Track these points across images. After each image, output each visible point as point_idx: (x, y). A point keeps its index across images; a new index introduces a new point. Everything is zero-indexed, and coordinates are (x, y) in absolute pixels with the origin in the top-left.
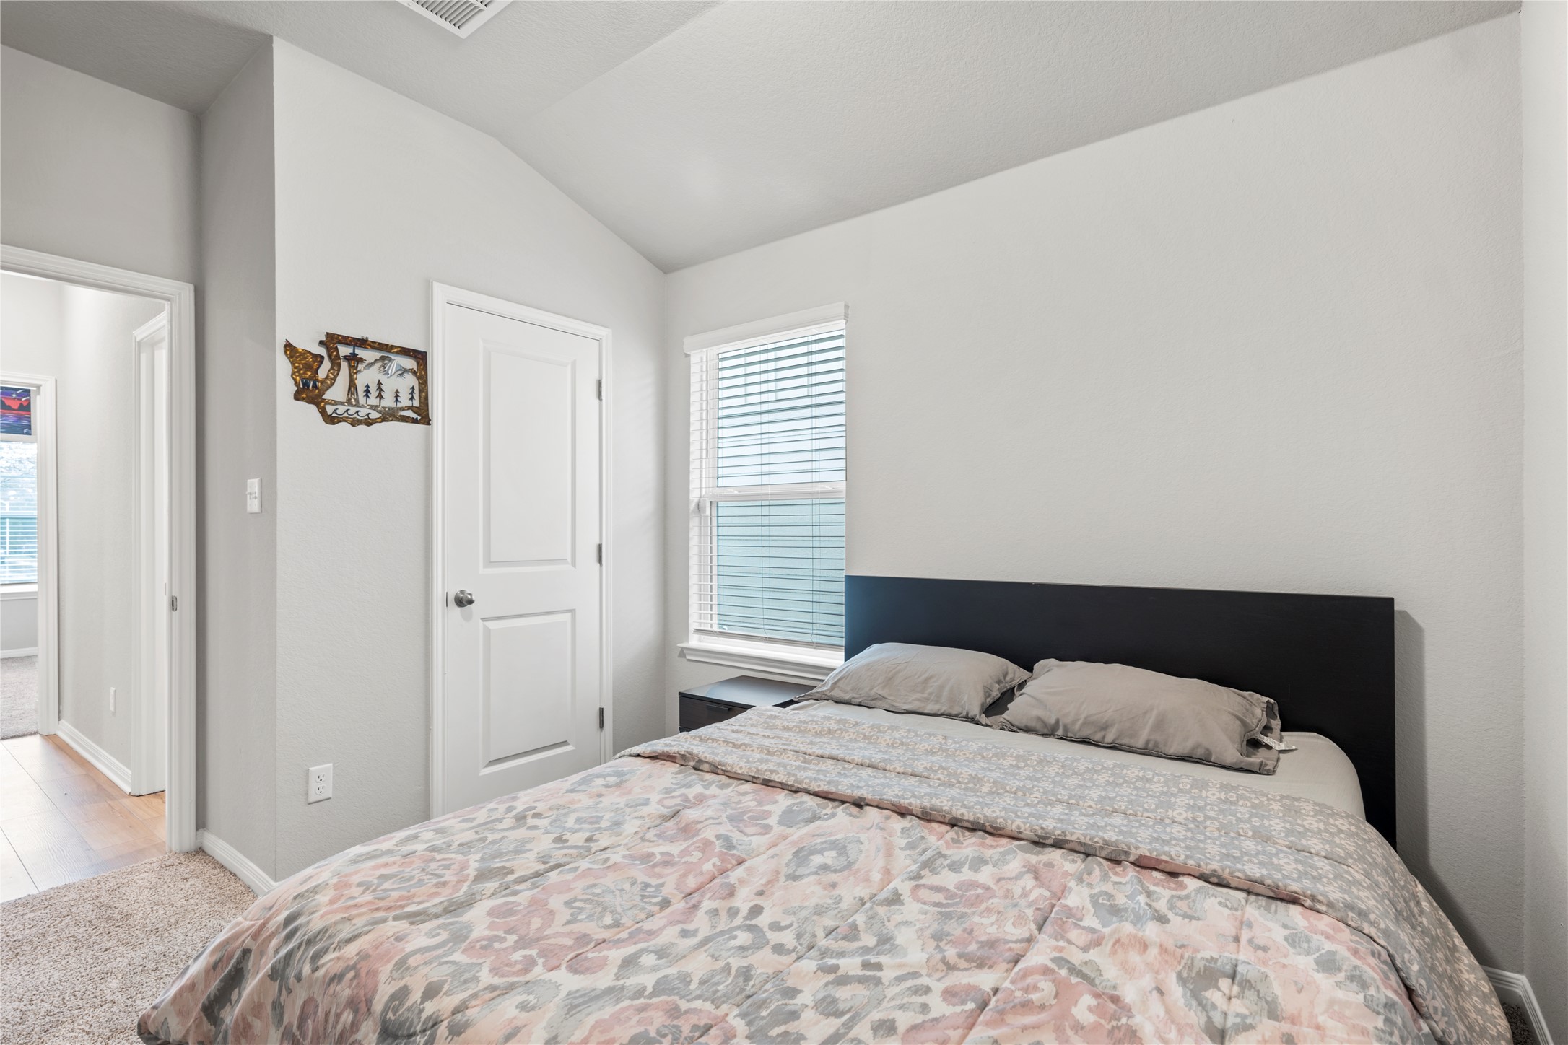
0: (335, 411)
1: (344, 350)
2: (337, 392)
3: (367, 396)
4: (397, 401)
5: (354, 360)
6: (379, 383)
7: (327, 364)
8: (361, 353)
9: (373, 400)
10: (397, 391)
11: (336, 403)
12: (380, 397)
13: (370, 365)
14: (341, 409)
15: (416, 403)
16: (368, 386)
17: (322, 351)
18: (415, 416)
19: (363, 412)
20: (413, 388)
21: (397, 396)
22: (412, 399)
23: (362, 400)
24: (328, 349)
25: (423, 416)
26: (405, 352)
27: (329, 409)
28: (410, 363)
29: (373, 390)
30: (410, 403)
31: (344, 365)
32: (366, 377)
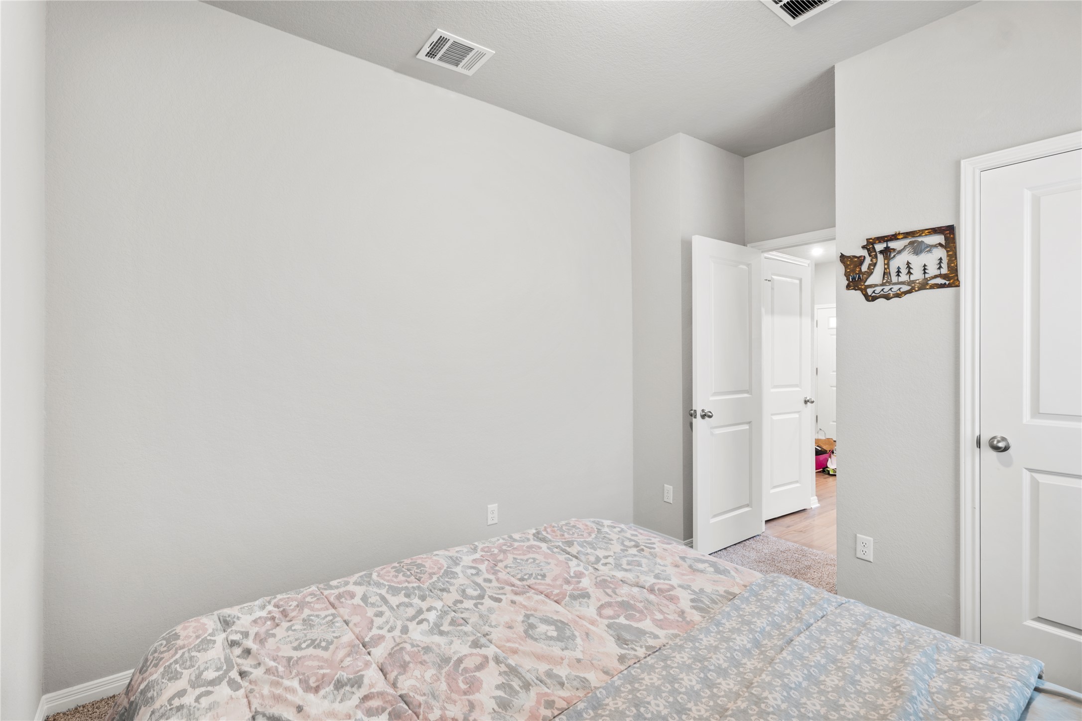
0: (874, 292)
1: (879, 247)
2: (876, 278)
3: (898, 275)
4: (925, 273)
5: (886, 252)
6: (908, 263)
7: (868, 261)
8: (892, 245)
9: (904, 277)
10: (925, 266)
11: (876, 285)
12: (909, 273)
13: (900, 252)
14: (878, 289)
15: (944, 271)
16: (899, 268)
17: (865, 253)
18: (943, 281)
19: (895, 288)
20: (941, 259)
21: (925, 269)
22: (940, 268)
23: (894, 279)
24: (868, 250)
25: (952, 279)
26: (935, 231)
27: (870, 291)
28: (940, 239)
29: (904, 271)
30: (938, 272)
31: (880, 257)
32: (898, 262)
